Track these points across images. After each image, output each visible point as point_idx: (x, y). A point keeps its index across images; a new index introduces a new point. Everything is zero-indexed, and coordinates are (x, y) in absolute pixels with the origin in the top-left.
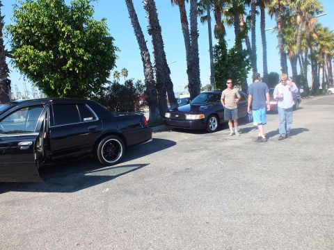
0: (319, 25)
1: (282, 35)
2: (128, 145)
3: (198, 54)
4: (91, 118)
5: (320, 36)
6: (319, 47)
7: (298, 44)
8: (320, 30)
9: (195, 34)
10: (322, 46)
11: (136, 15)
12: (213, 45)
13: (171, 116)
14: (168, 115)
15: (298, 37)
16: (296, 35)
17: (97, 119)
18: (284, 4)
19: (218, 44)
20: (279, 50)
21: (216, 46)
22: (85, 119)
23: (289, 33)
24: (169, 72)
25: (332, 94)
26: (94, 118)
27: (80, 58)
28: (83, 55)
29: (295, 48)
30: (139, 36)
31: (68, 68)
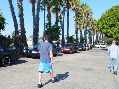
0: (92, 18)
1: (76, 20)
2: (12, 60)
3: (38, 27)
5: (92, 23)
6: (92, 27)
7: (83, 25)
8: (93, 20)
9: (38, 18)
10: (93, 27)
11: (13, 7)
12: (46, 23)
13: (26, 51)
14: (25, 51)
15: (83, 22)
16: (82, 22)
17: (3, 50)
18: (78, 8)
19: (48, 23)
20: (75, 27)
21: (47, 23)
23: (80, 20)
24: (25, 32)
25: (96, 47)
26: (1, 50)
29: (82, 26)
30: (14, 16)
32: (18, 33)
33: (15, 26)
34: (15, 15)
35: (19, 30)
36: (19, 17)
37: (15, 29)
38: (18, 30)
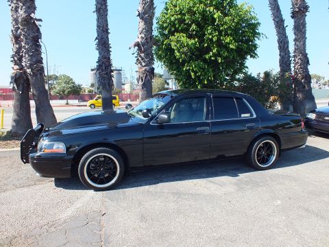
4: (248, 115)
13: (316, 117)
14: (312, 116)
17: (255, 116)
22: (243, 115)
26: (252, 115)
27: (226, 47)
28: (229, 44)
30: (277, 20)
31: (211, 57)
32: (290, 64)
33: (280, 48)
34: (281, 16)
35: (292, 55)
36: (292, 17)
37: (280, 55)
38: (290, 57)
